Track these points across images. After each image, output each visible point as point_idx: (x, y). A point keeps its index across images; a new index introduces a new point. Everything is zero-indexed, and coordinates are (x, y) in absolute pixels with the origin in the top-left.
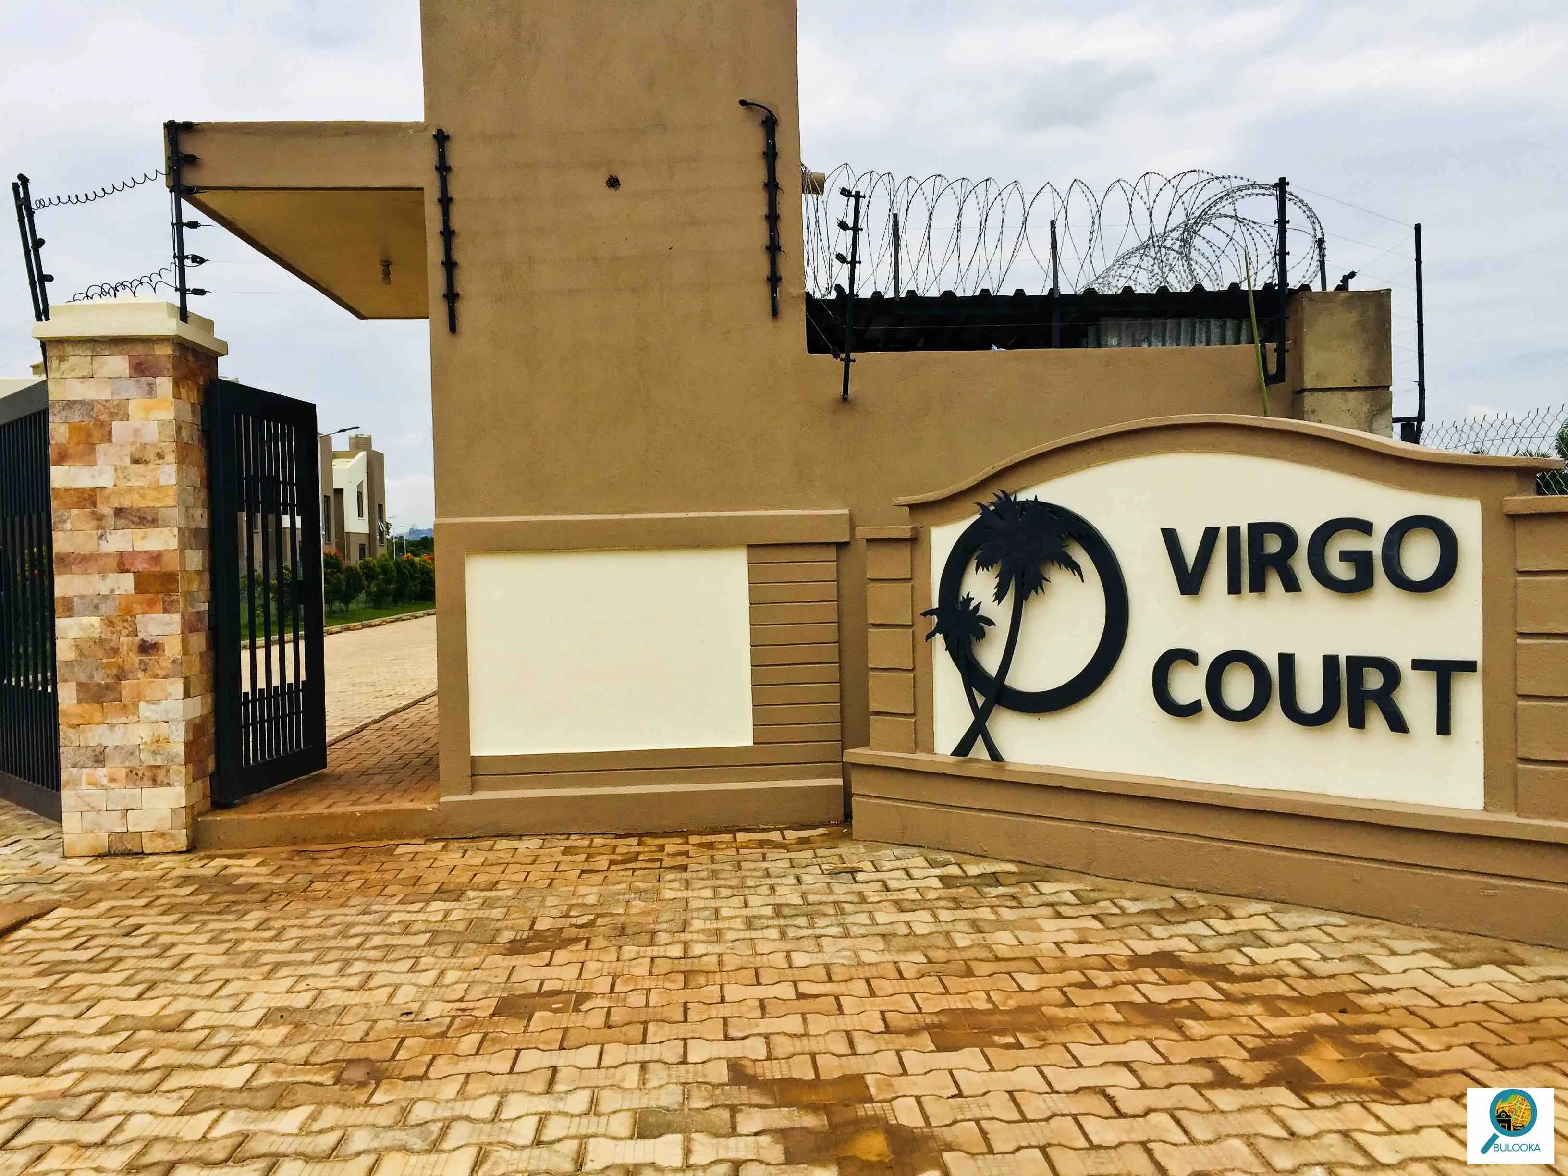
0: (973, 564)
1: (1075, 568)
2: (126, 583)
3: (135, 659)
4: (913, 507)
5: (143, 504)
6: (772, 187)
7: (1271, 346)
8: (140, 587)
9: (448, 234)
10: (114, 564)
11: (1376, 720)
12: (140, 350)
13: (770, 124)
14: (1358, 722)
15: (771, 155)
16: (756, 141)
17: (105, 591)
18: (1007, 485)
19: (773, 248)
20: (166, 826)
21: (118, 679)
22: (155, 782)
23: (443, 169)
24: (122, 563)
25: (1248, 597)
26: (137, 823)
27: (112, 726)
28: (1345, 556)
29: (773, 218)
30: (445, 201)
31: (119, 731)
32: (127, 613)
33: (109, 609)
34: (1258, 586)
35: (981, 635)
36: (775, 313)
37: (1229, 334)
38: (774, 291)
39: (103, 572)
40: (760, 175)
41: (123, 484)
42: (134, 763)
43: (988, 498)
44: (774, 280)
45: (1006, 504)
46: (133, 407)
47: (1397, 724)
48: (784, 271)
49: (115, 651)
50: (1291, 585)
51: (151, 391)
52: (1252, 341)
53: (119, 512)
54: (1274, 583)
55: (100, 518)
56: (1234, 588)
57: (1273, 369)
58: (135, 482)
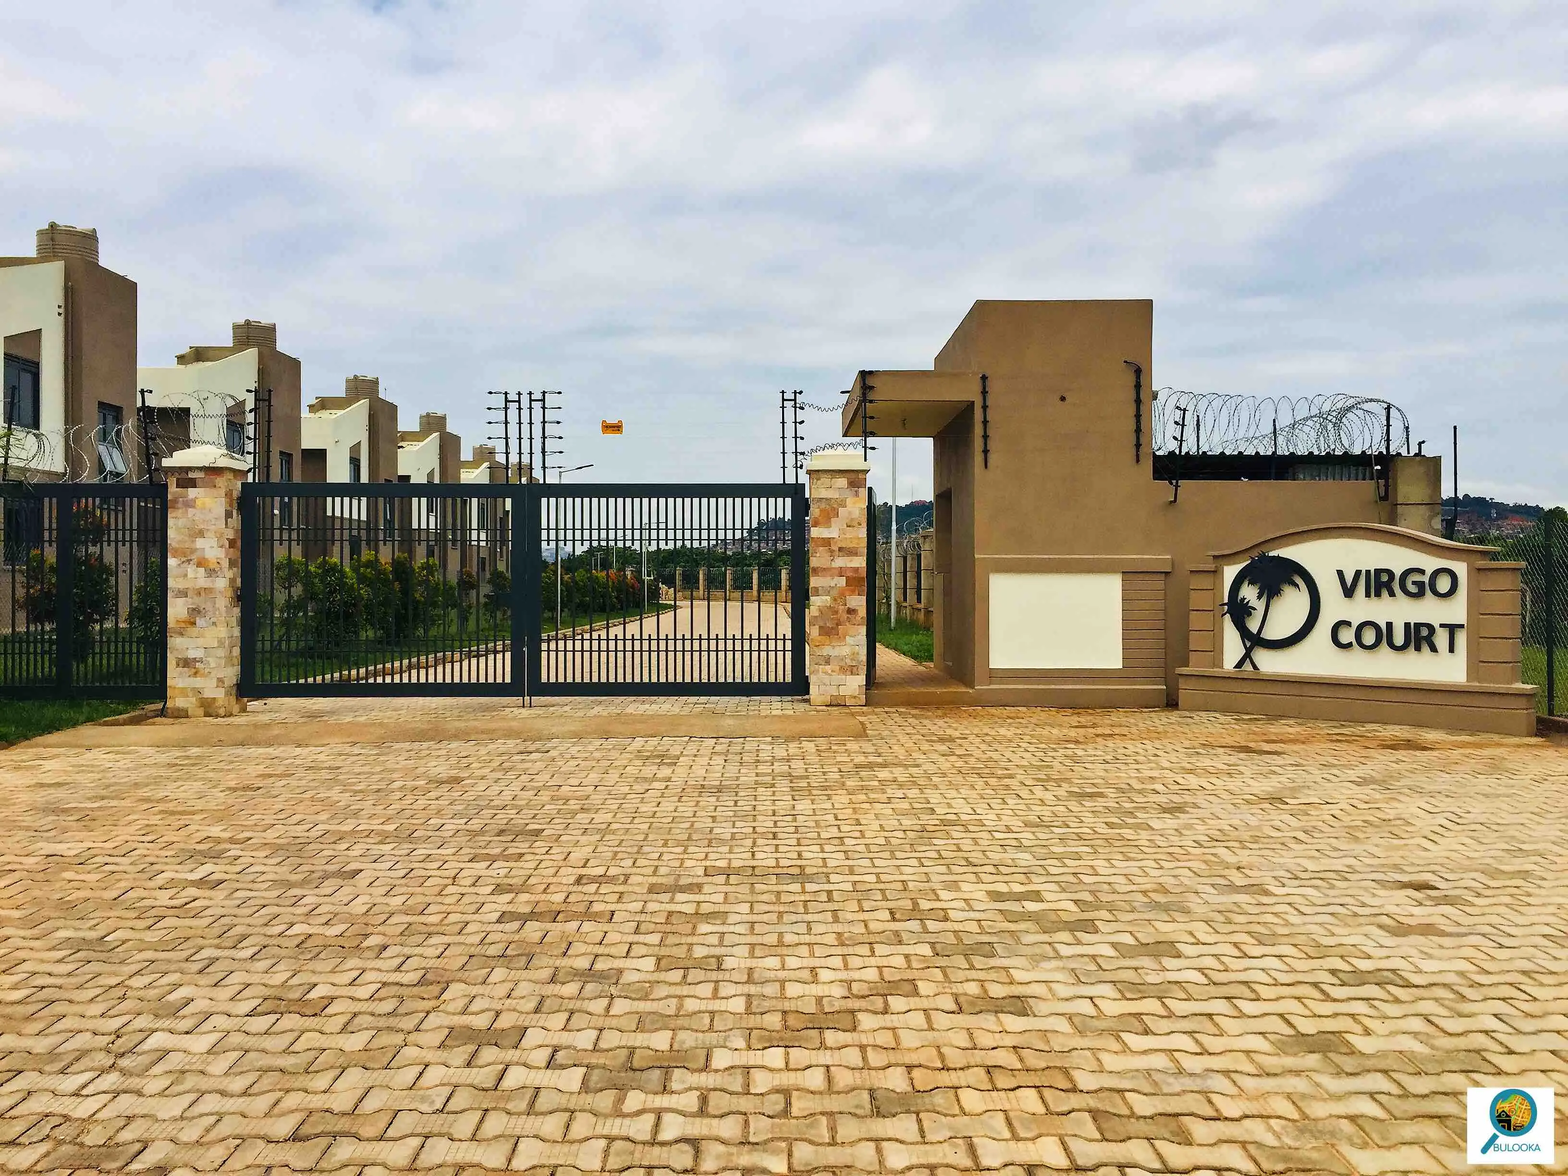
0: (1246, 583)
1: (1297, 586)
2: (843, 581)
3: (845, 616)
4: (1215, 557)
5: (851, 545)
6: (1138, 401)
7: (1382, 482)
8: (848, 583)
9: (985, 422)
10: (837, 572)
11: (1426, 648)
12: (853, 476)
13: (1138, 372)
14: (1418, 649)
15: (1138, 386)
16: (1131, 379)
17: (833, 585)
18: (1264, 548)
19: (1138, 430)
20: (856, 694)
21: (837, 625)
22: (852, 674)
23: (984, 393)
24: (841, 572)
25: (1374, 600)
26: (843, 691)
27: (834, 647)
28: (1414, 583)
29: (1138, 416)
30: (985, 407)
31: (837, 648)
32: (842, 595)
33: (835, 593)
34: (1378, 594)
35: (1250, 614)
36: (1138, 461)
37: (1360, 476)
38: (1138, 451)
39: (832, 576)
40: (1132, 395)
41: (842, 536)
42: (843, 664)
43: (1255, 554)
44: (1138, 445)
45: (1263, 558)
46: (849, 501)
47: (1434, 649)
48: (1142, 440)
49: (837, 612)
50: (1392, 594)
51: (857, 494)
52: (1372, 479)
53: (840, 549)
54: (1385, 593)
55: (832, 551)
56: (1368, 595)
57: (1383, 494)
58: (848, 536)
